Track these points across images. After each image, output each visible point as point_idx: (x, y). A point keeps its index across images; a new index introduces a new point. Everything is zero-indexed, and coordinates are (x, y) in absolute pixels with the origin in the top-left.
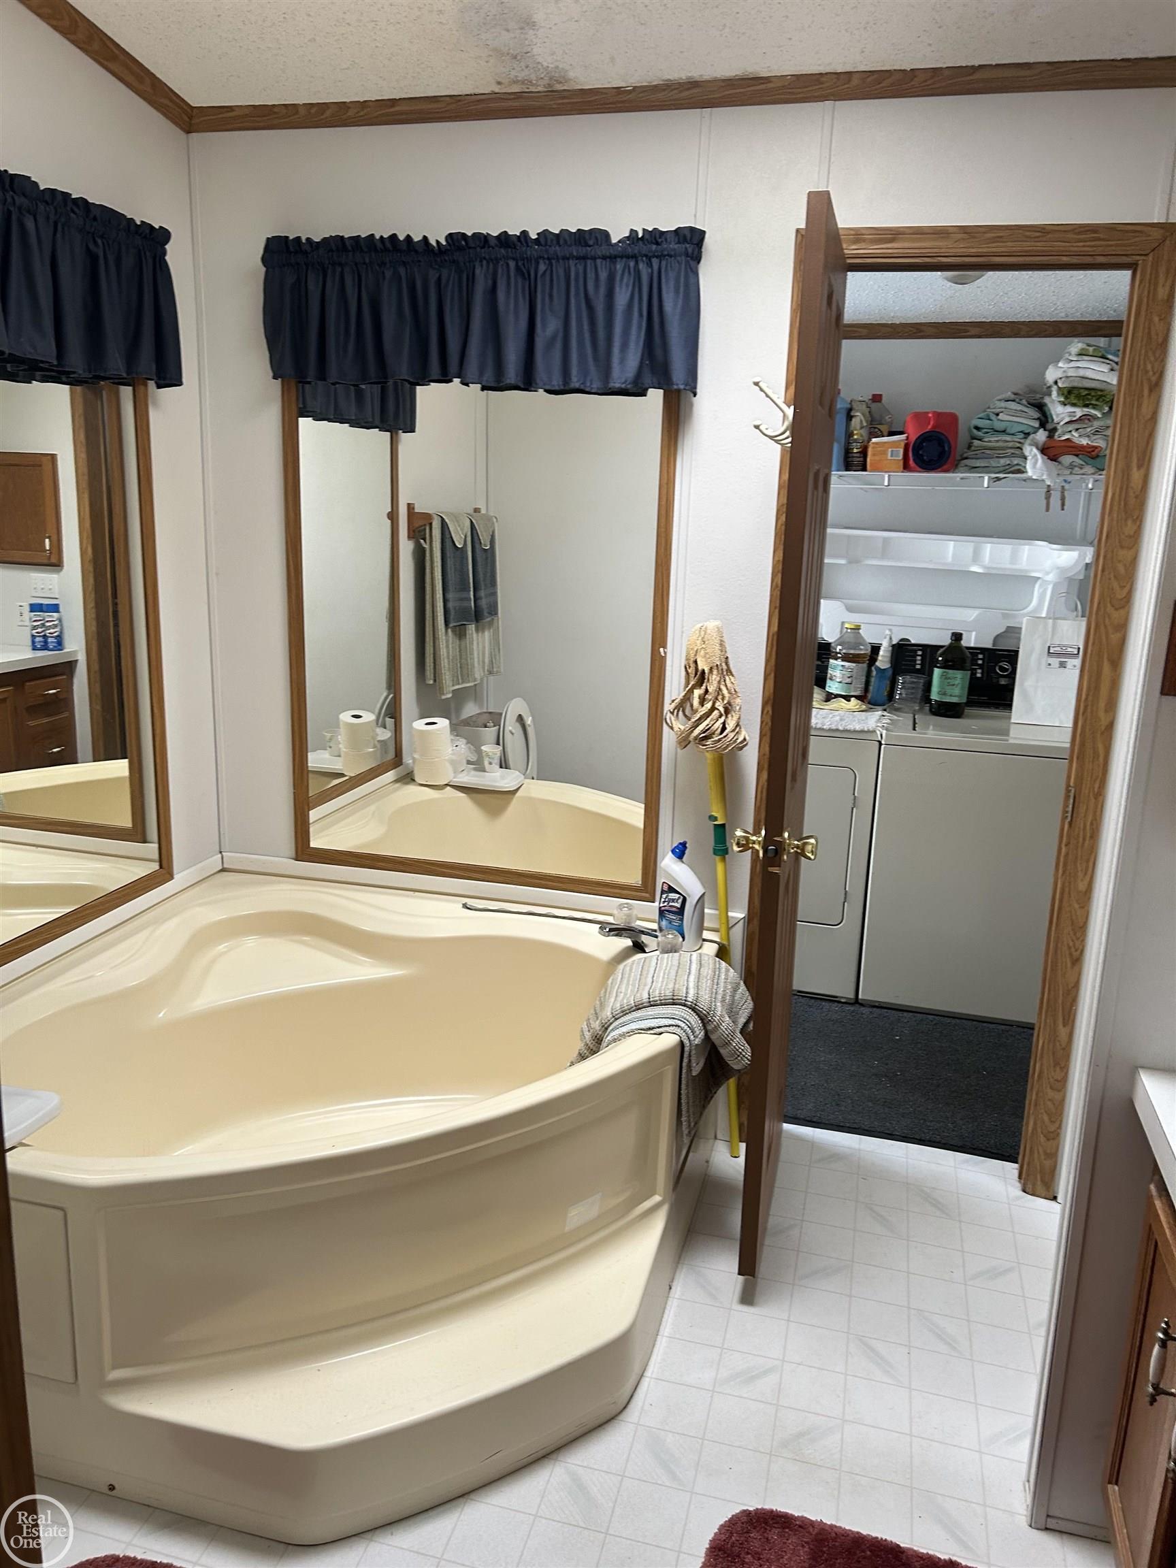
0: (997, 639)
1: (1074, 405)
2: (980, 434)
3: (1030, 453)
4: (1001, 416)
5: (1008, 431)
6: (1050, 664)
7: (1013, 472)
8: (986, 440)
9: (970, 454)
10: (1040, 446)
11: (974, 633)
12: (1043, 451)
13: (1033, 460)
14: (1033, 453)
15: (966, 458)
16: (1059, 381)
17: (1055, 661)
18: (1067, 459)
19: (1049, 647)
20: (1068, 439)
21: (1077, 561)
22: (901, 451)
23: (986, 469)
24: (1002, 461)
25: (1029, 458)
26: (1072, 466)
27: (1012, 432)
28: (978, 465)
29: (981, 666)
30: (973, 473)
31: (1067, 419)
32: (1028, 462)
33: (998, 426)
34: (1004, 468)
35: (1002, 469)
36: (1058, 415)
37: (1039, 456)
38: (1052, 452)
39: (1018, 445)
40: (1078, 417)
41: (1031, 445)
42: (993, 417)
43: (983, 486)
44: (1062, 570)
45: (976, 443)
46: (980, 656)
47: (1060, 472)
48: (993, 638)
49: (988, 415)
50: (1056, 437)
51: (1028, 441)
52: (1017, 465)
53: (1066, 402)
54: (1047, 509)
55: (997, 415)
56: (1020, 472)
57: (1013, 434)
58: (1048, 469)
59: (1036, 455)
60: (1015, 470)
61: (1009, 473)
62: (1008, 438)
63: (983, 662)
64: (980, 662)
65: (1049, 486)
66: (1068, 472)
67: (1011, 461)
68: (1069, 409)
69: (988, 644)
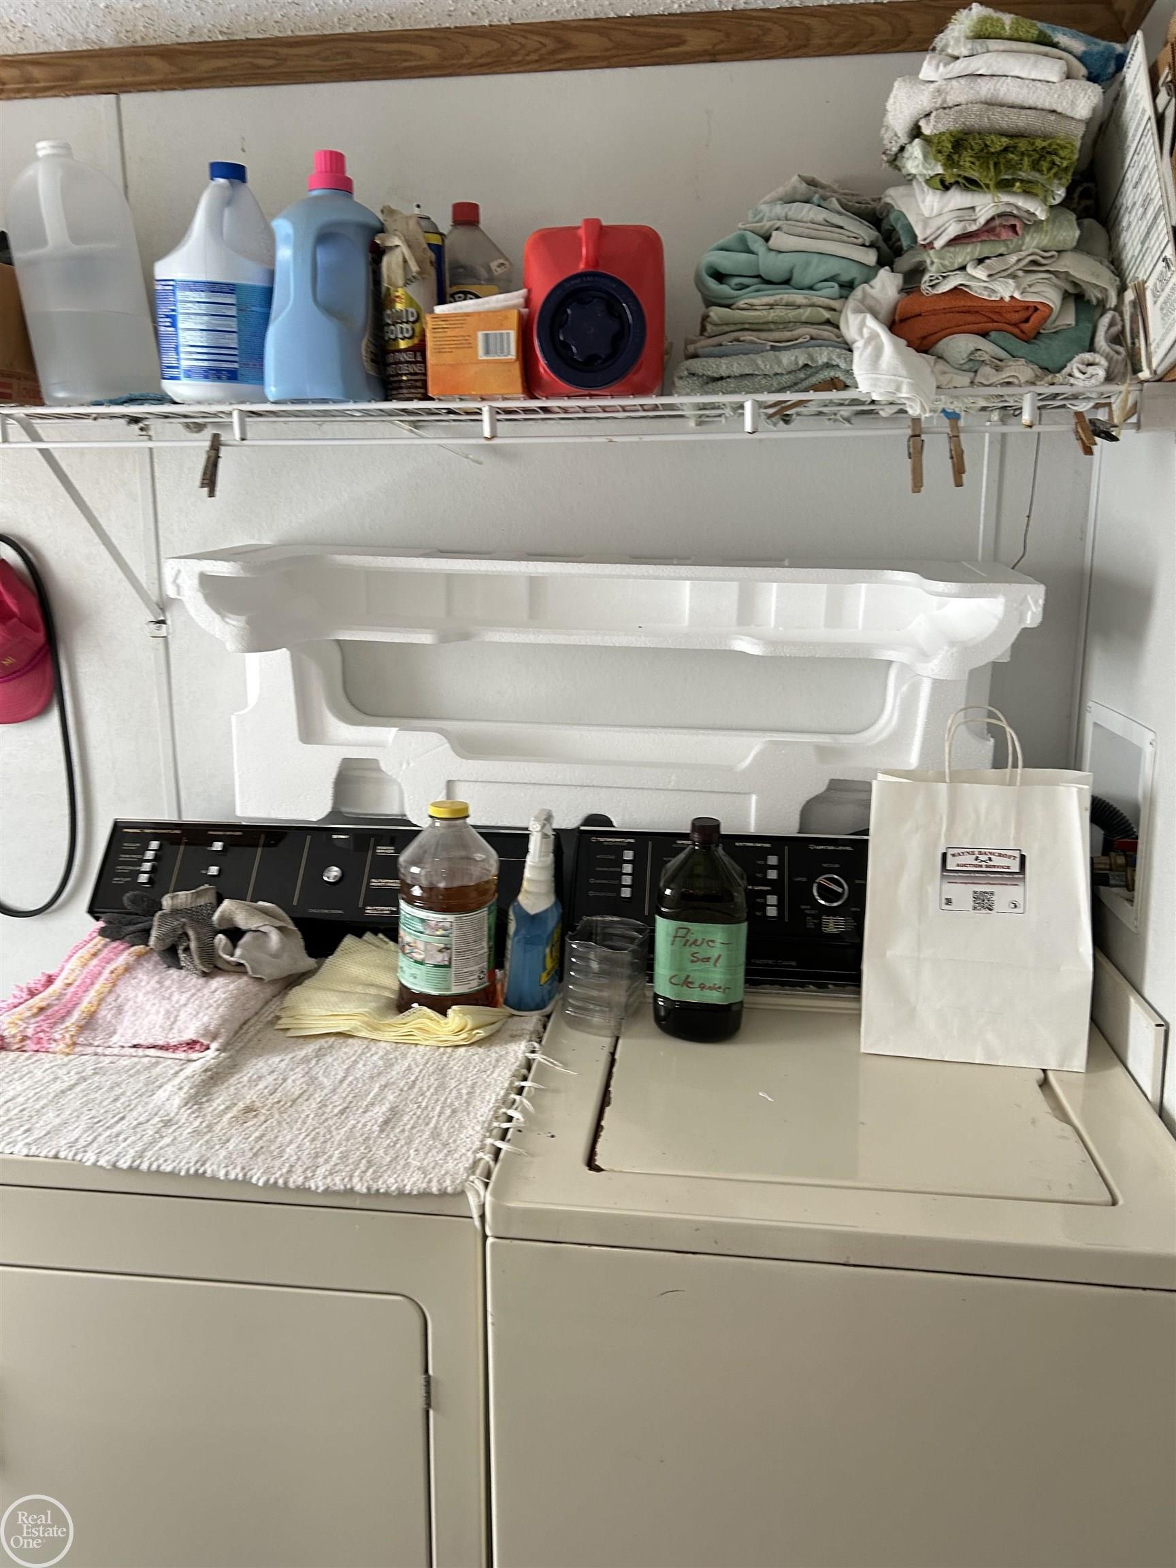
0: (807, 811)
1: (971, 185)
2: (724, 289)
3: (861, 333)
4: (778, 240)
5: (796, 278)
6: (949, 901)
7: (816, 388)
8: (741, 304)
9: (703, 344)
10: (884, 310)
11: (754, 798)
12: (896, 324)
13: (869, 349)
14: (866, 332)
15: (695, 356)
16: (922, 123)
17: (963, 893)
18: (961, 345)
19: (944, 855)
20: (956, 288)
21: (1002, 623)
22: (513, 335)
23: (746, 381)
24: (788, 359)
25: (858, 346)
26: (973, 365)
27: (807, 281)
28: (723, 372)
29: (776, 887)
30: (714, 392)
31: (953, 230)
32: (856, 354)
33: (770, 264)
34: (792, 378)
35: (786, 379)
36: (926, 221)
37: (884, 336)
38: (919, 328)
39: (827, 315)
40: (982, 221)
41: (858, 311)
42: (757, 244)
43: (742, 430)
44: (963, 649)
45: (716, 313)
46: (773, 860)
47: (944, 380)
48: (799, 808)
49: (743, 240)
50: (924, 286)
51: (852, 302)
52: (828, 366)
53: (949, 180)
54: (917, 485)
55: (767, 238)
56: (834, 384)
57: (811, 288)
58: (913, 373)
59: (874, 336)
60: (825, 382)
61: (806, 390)
62: (799, 297)
63: (781, 875)
64: (772, 875)
65: (916, 421)
66: (965, 379)
67: (811, 358)
68: (958, 199)
69: (789, 827)
